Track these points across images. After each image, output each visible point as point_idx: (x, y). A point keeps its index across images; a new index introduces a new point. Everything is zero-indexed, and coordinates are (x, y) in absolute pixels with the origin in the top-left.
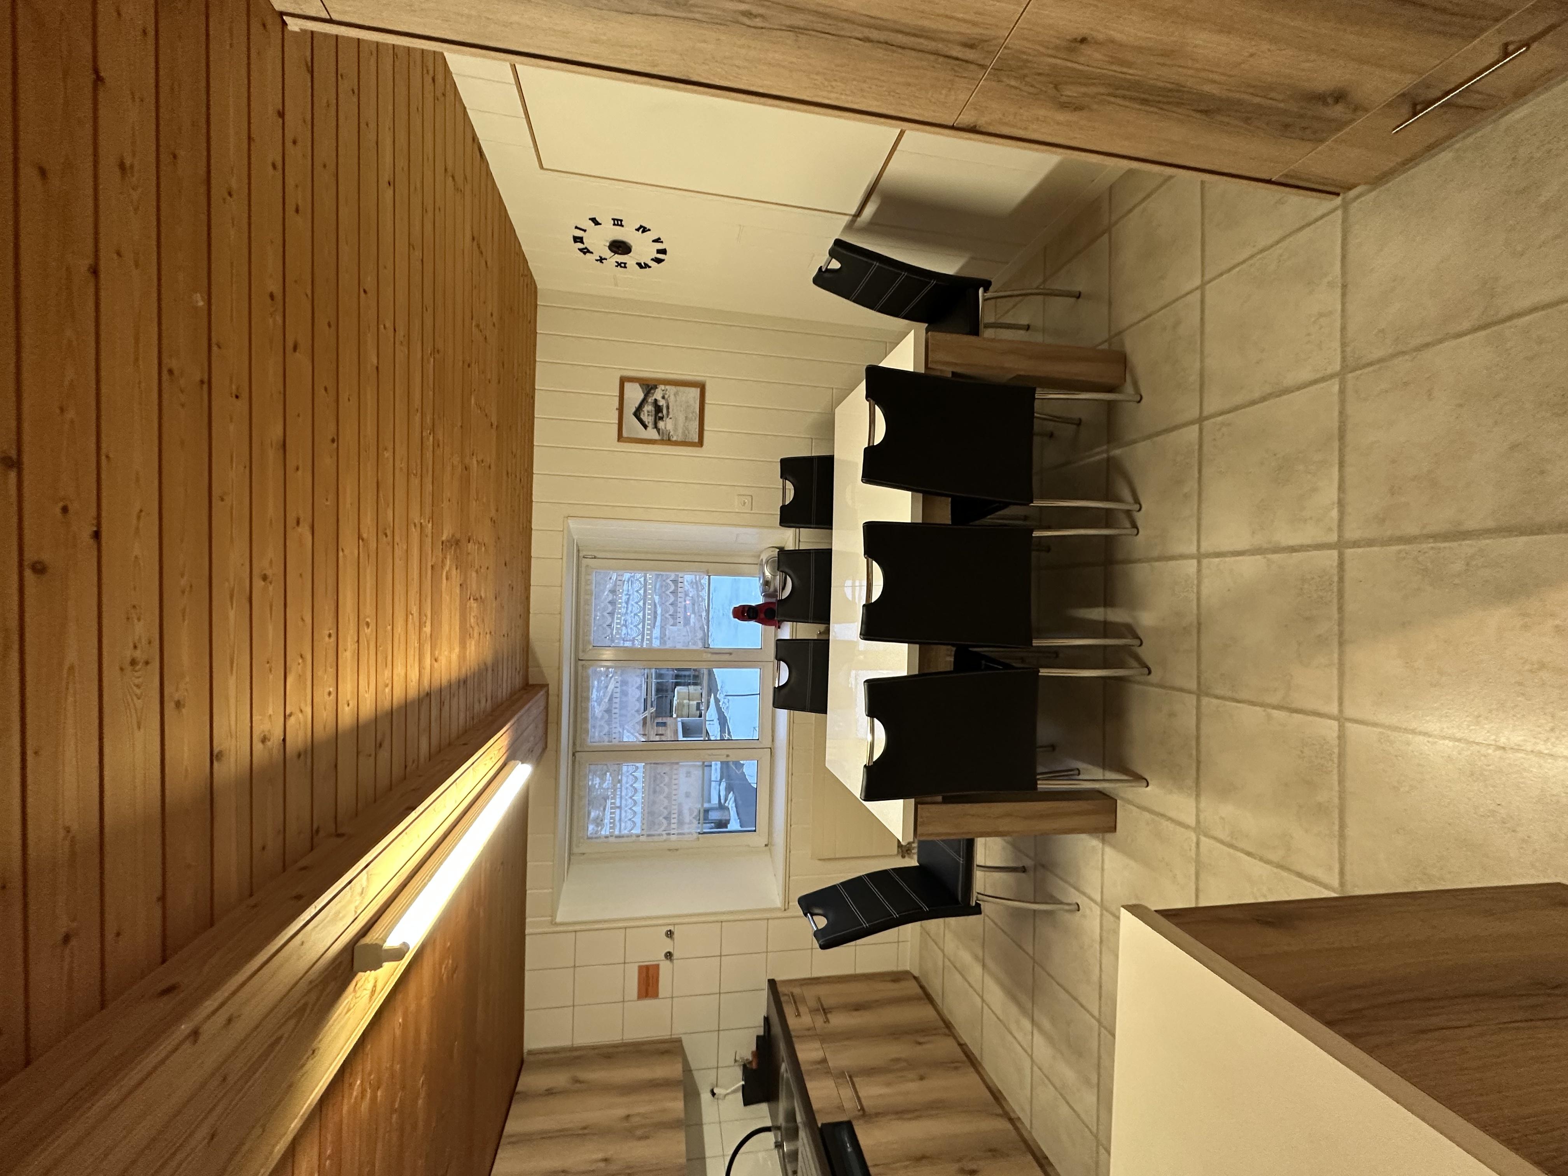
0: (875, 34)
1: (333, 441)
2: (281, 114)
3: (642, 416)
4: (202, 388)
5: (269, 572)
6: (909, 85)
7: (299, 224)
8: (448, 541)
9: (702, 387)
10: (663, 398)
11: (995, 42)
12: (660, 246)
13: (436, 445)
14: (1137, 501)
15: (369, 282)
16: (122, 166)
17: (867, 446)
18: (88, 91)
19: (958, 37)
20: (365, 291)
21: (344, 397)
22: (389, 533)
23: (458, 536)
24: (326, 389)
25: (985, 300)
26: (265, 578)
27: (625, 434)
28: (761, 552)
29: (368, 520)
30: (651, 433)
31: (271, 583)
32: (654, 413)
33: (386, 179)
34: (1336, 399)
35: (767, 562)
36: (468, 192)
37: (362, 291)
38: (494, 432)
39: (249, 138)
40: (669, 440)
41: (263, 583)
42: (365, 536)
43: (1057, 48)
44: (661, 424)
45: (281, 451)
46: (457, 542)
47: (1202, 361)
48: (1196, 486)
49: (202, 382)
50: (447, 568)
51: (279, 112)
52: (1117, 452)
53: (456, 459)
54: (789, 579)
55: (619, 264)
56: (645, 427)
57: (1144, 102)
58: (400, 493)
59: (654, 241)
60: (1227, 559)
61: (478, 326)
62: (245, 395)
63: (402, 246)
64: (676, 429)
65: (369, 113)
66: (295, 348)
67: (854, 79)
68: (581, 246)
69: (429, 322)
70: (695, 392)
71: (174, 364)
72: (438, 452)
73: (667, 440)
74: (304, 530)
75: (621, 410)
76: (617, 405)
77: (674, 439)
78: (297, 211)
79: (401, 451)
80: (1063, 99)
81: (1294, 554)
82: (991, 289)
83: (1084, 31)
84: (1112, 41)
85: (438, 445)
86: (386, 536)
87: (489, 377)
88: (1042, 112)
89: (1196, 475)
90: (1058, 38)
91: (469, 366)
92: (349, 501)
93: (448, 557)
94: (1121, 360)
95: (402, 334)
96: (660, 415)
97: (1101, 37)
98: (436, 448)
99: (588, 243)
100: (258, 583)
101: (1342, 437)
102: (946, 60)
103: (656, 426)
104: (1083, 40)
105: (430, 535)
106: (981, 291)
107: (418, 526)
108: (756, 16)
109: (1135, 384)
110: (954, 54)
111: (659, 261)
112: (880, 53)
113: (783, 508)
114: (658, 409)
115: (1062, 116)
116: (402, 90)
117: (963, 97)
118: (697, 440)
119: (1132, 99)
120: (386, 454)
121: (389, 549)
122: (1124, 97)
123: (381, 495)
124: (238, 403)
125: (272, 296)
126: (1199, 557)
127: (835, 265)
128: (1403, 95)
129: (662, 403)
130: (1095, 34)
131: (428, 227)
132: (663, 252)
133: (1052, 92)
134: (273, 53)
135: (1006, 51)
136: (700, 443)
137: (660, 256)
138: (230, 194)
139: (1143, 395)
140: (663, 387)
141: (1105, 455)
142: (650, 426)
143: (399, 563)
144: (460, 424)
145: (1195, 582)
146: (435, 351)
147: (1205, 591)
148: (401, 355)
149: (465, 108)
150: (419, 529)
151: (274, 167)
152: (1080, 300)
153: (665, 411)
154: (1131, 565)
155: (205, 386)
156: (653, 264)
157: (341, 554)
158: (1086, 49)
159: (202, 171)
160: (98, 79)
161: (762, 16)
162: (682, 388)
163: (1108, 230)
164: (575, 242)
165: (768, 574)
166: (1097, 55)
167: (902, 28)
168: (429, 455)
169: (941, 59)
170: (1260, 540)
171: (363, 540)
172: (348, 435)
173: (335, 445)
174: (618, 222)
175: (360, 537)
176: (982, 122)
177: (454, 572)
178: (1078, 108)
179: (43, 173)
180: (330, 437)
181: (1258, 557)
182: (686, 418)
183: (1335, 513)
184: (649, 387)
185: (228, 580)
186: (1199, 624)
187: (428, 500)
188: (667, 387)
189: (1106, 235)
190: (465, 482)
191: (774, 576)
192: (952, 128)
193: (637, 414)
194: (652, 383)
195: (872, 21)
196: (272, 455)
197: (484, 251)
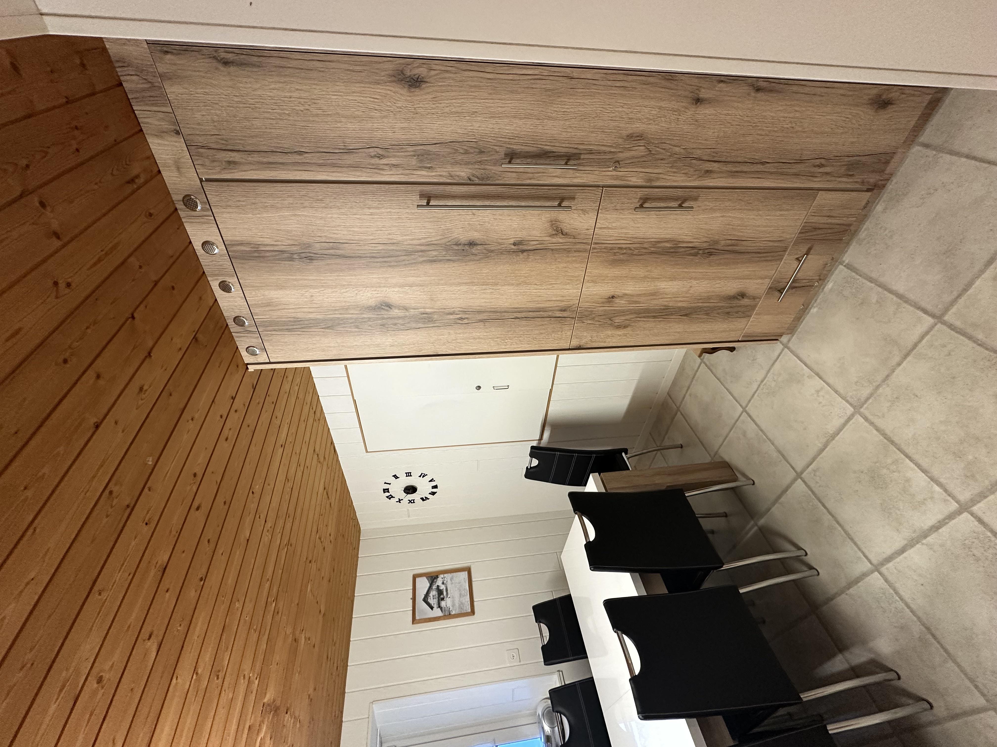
0: (519, 315)
1: (201, 579)
2: (233, 398)
3: (429, 600)
4: (126, 509)
5: (106, 676)
6: (542, 334)
7: (224, 447)
8: (269, 705)
9: (468, 570)
10: (443, 583)
11: (574, 306)
12: (433, 484)
13: (276, 612)
14: (800, 548)
15: (257, 488)
16: (141, 389)
17: (585, 543)
18: (142, 357)
19: (557, 308)
20: (253, 493)
21: (220, 551)
22: (221, 675)
23: (278, 703)
24: (209, 541)
25: (628, 459)
26: (100, 680)
27: (417, 617)
28: (536, 709)
29: (207, 657)
30: (437, 612)
31: (102, 688)
32: (437, 596)
33: (281, 443)
34: (866, 424)
35: (543, 715)
36: (325, 464)
37: (251, 492)
38: (321, 617)
39: (213, 401)
40: (450, 614)
41: (96, 685)
42: (200, 671)
43: (603, 303)
44: (443, 604)
45: (160, 573)
46: (276, 710)
47: (773, 444)
48: (830, 517)
49: (128, 506)
50: (262, 735)
51: (232, 397)
52: (762, 522)
53: (289, 630)
54: (563, 717)
55: (410, 501)
56: (432, 608)
57: (654, 317)
58: (239, 643)
59: (430, 481)
60: (898, 560)
61: (320, 538)
62: (153, 525)
63: (282, 477)
64: (453, 606)
65: (279, 414)
66: (198, 509)
67: (515, 337)
68: (387, 494)
69: (288, 526)
70: (465, 575)
71: (115, 489)
72: (277, 618)
73: (448, 615)
74: (153, 645)
75: (414, 599)
76: (411, 596)
77: (453, 613)
78: (227, 439)
79: (249, 606)
80: (616, 324)
81: (940, 530)
82: (629, 452)
83: (612, 294)
84: (626, 295)
85: (278, 613)
86: (218, 678)
87: (323, 575)
88: (609, 333)
89: (825, 510)
90: (601, 298)
91: (310, 562)
92: (197, 633)
93: (266, 722)
94: (726, 465)
95: (269, 526)
96: (442, 596)
97: (620, 294)
98: (276, 614)
99: (391, 492)
100: (92, 684)
101: (892, 442)
102: (555, 319)
103: (439, 606)
104: (613, 297)
105: (254, 692)
106: (623, 454)
107: (247, 678)
108: (464, 319)
109: (744, 475)
110: (558, 315)
111: (433, 494)
112: (524, 322)
113: (544, 648)
114: (440, 592)
115: (620, 332)
116: (297, 411)
117: (569, 333)
118: (470, 610)
119: (648, 317)
120: (237, 605)
121: (217, 692)
122: (644, 317)
123: (224, 637)
124: (146, 528)
125: (195, 475)
126: (877, 568)
127: (535, 462)
128: (770, 288)
129: (442, 587)
130: (616, 293)
131: (299, 474)
132: (436, 487)
133: (610, 322)
134: (238, 377)
135: (581, 309)
136: (473, 612)
137: (434, 490)
138: (192, 419)
139: (754, 480)
140: (442, 576)
141: (756, 528)
142: (435, 606)
143: (222, 712)
144: (297, 602)
145: (892, 591)
146: (289, 544)
147: (907, 596)
148: (266, 538)
149: (329, 429)
150: (247, 683)
151: (221, 417)
152: (684, 448)
153: (445, 593)
154: (834, 601)
155: (129, 510)
156: (430, 496)
157: (174, 680)
158: (617, 301)
159: (182, 406)
160: (149, 354)
161: (467, 318)
162: (454, 574)
163: (678, 409)
164: (384, 492)
165: (547, 729)
166: (623, 302)
167: (531, 310)
168: (269, 618)
169: (552, 319)
170: (907, 534)
171: (197, 674)
172: (214, 580)
173: (202, 583)
174: (409, 474)
175: (195, 671)
176: (583, 343)
177: (268, 741)
178: (625, 327)
179: (98, 377)
180: (200, 576)
181: (918, 546)
182: (460, 594)
183: (937, 488)
184: (432, 578)
185: (67, 670)
186: (928, 629)
187: (260, 657)
188: (445, 575)
189: (679, 413)
190: (293, 651)
191: (553, 728)
192: (569, 349)
193: (425, 600)
194: (435, 575)
195: (516, 310)
196: (153, 573)
197: (330, 497)
